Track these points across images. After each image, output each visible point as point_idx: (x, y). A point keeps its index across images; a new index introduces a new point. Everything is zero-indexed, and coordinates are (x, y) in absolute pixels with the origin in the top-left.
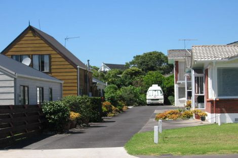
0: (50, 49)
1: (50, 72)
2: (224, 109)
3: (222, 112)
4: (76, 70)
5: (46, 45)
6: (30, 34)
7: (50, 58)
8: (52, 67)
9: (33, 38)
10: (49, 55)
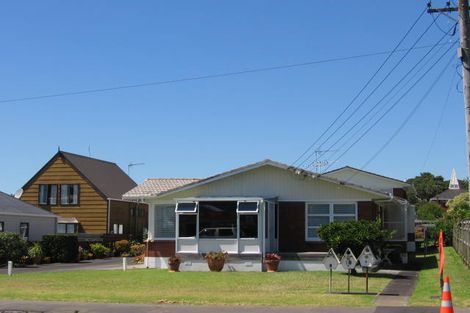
0: (79, 178)
1: (78, 205)
2: (158, 253)
3: (156, 256)
4: (105, 203)
5: (76, 174)
6: (59, 161)
7: (79, 188)
8: (81, 199)
9: (63, 165)
10: (79, 185)
